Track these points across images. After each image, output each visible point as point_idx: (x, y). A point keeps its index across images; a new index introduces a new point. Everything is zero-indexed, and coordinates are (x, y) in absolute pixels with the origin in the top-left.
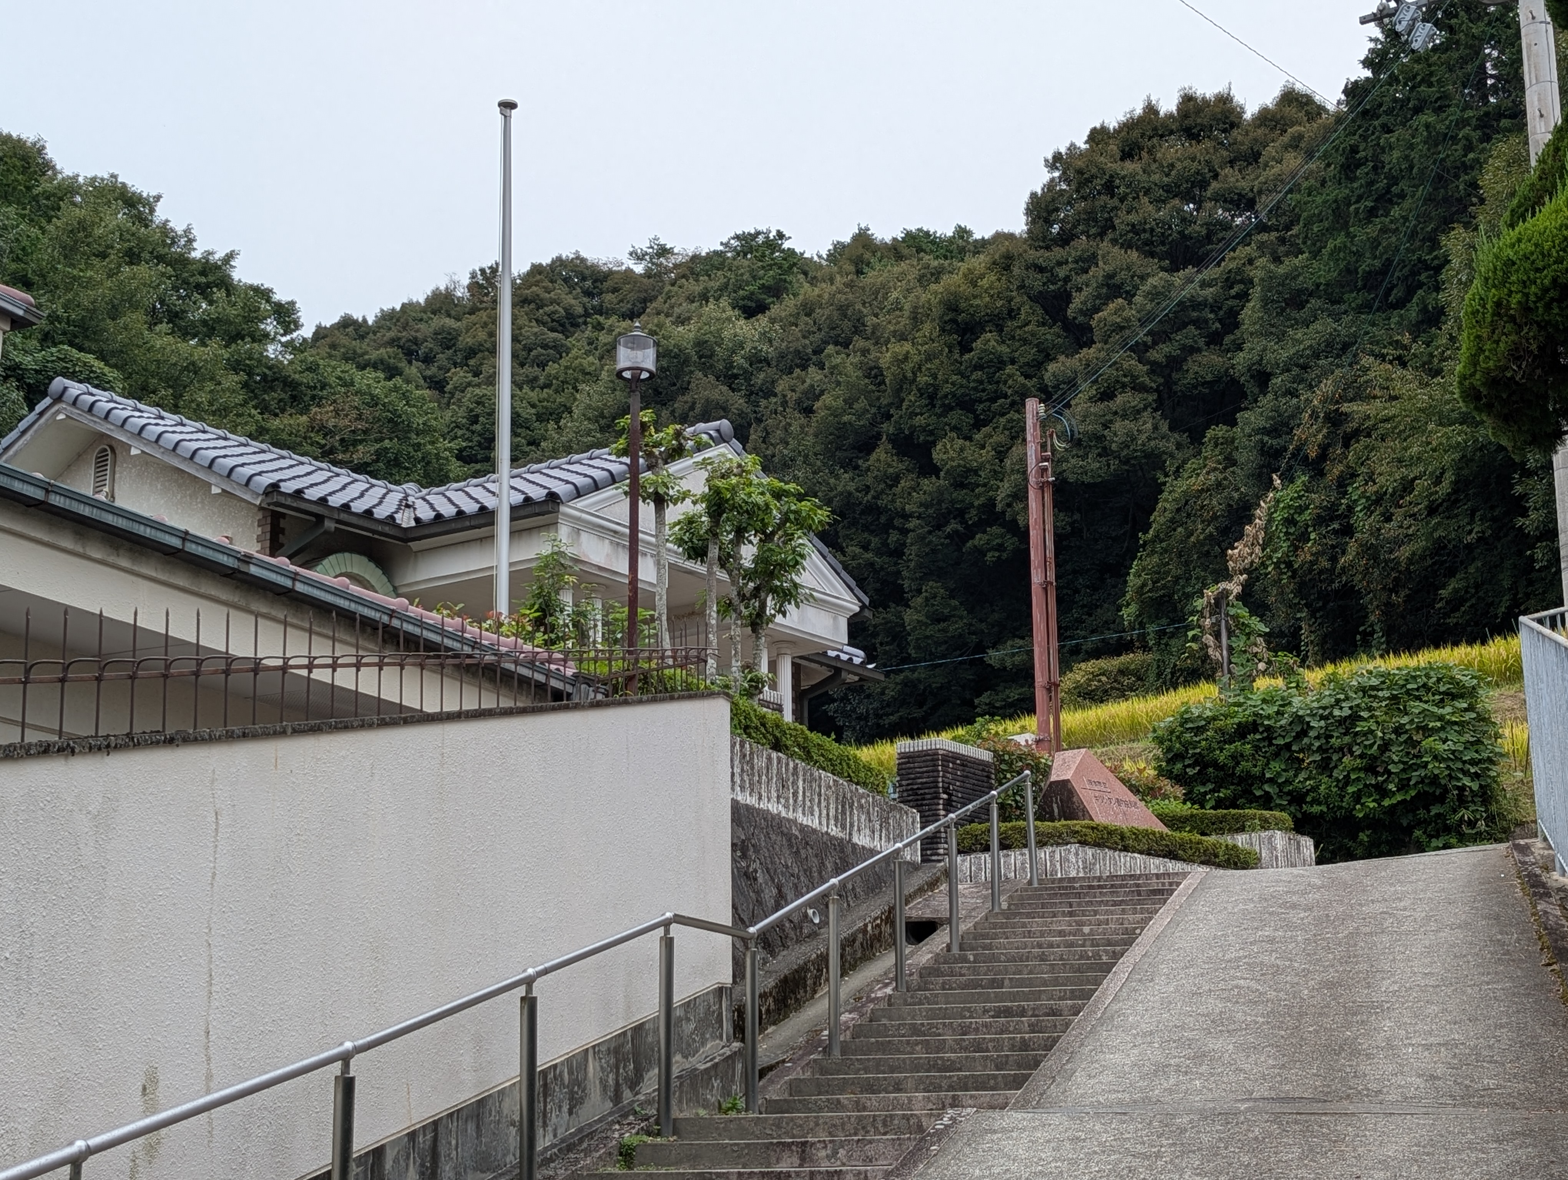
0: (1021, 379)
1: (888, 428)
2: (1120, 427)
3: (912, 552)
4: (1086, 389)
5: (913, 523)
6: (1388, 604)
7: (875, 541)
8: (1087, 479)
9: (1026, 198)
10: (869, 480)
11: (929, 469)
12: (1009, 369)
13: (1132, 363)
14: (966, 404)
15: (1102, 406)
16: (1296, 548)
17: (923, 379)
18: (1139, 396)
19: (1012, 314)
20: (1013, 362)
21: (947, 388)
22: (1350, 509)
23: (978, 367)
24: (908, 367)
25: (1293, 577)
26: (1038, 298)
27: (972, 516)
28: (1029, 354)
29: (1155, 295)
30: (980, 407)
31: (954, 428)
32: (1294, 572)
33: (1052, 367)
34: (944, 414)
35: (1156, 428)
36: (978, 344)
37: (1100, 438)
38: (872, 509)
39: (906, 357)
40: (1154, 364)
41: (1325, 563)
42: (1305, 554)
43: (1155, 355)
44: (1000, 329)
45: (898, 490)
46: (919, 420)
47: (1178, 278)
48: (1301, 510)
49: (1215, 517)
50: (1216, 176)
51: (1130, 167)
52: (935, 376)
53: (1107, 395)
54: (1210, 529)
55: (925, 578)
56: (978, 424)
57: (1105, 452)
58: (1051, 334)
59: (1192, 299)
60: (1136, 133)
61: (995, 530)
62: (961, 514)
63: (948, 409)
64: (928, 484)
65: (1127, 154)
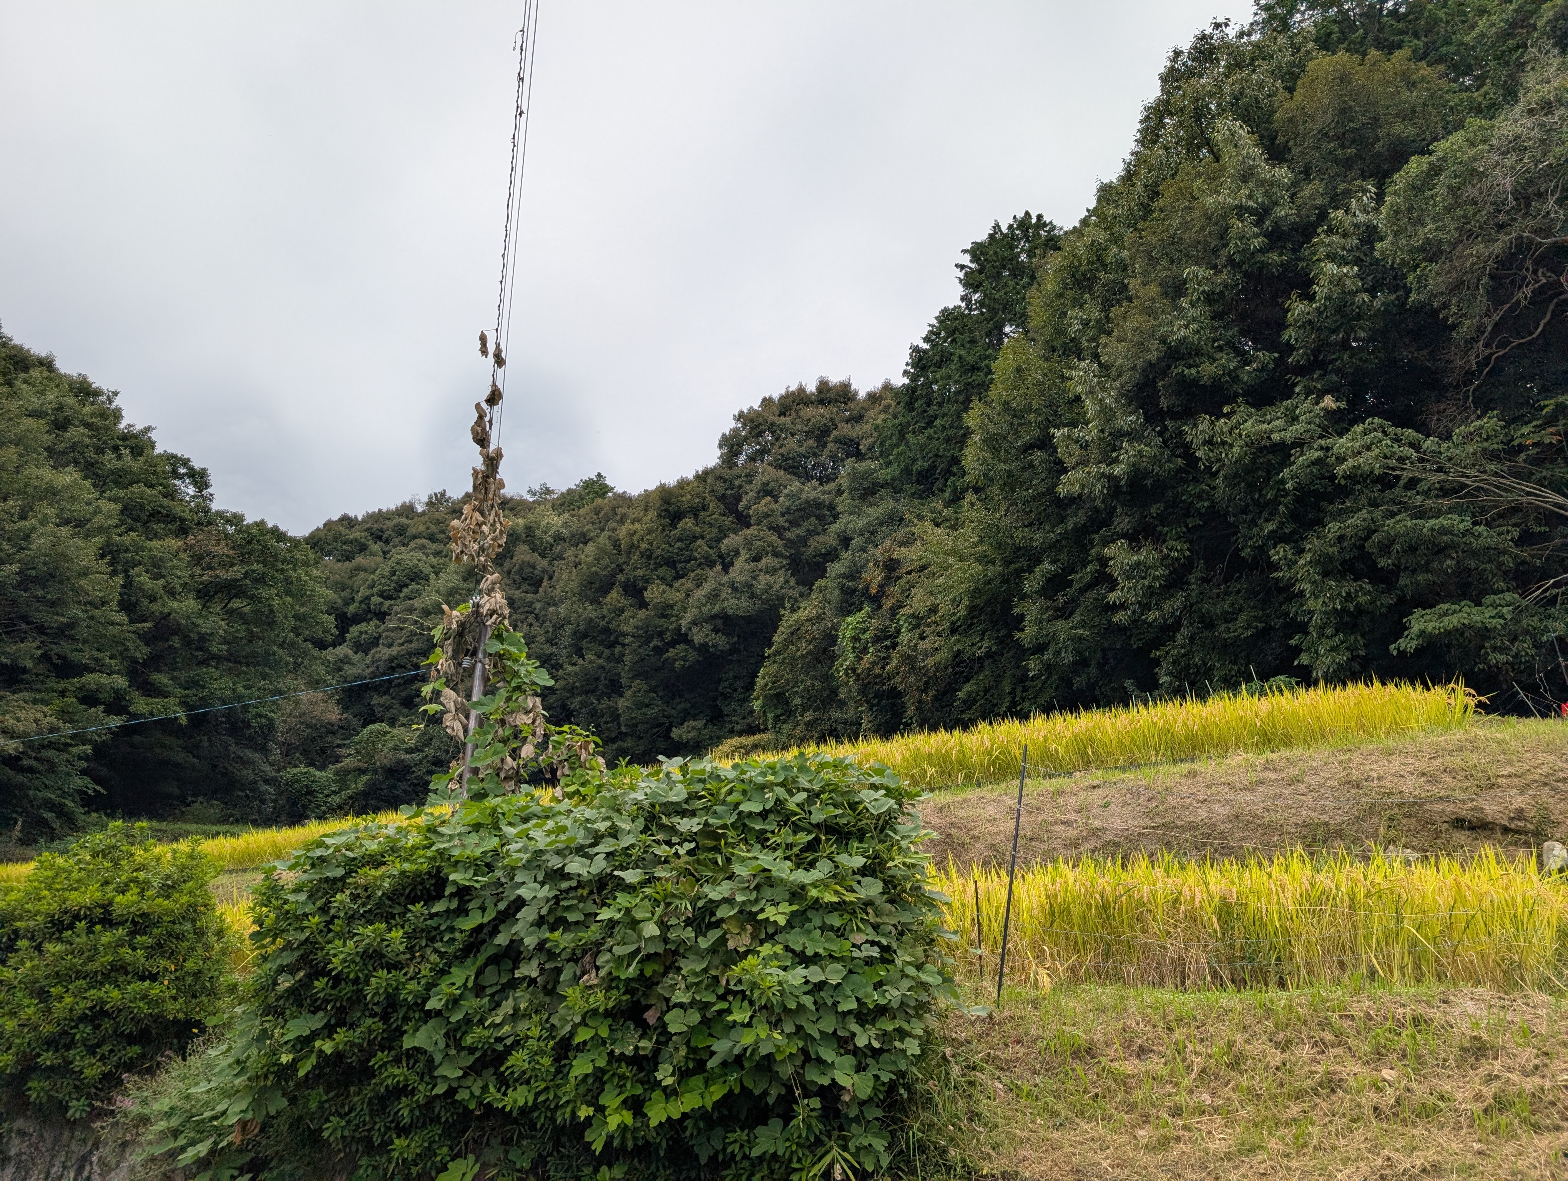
0: (706, 548)
1: (621, 578)
2: (763, 579)
3: (627, 659)
4: (744, 555)
5: (628, 640)
6: (920, 701)
7: (607, 652)
8: (740, 613)
9: (719, 436)
10: (605, 611)
11: (643, 604)
12: (700, 542)
13: (773, 538)
14: (670, 563)
15: (753, 564)
16: (861, 659)
17: (643, 546)
18: (776, 560)
19: (705, 508)
20: (703, 537)
21: (658, 552)
22: (898, 632)
23: (680, 540)
24: (636, 538)
25: (857, 680)
26: (721, 498)
27: (668, 636)
28: (713, 532)
29: (791, 496)
30: (679, 566)
31: (662, 579)
32: (858, 676)
33: (726, 541)
34: (656, 569)
35: (787, 582)
36: (680, 525)
37: (750, 586)
38: (606, 631)
39: (635, 532)
40: (788, 540)
41: (878, 670)
42: (865, 664)
43: (788, 535)
44: (696, 516)
45: (622, 618)
46: (640, 572)
47: (807, 488)
48: (865, 631)
49: (814, 638)
50: (836, 427)
51: (783, 420)
52: (651, 544)
53: (756, 559)
54: (811, 647)
55: (633, 678)
56: (678, 577)
57: (753, 596)
58: (728, 521)
59: (814, 500)
60: (789, 400)
61: (682, 646)
62: (661, 634)
63: (659, 566)
64: (642, 614)
65: (783, 414)
